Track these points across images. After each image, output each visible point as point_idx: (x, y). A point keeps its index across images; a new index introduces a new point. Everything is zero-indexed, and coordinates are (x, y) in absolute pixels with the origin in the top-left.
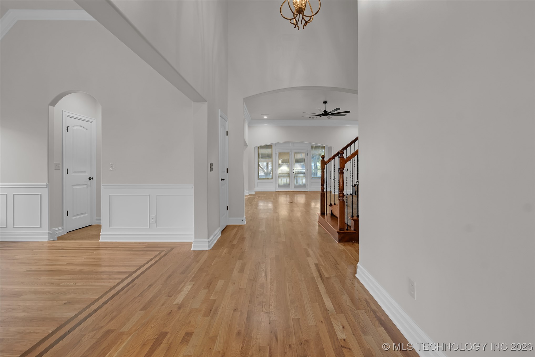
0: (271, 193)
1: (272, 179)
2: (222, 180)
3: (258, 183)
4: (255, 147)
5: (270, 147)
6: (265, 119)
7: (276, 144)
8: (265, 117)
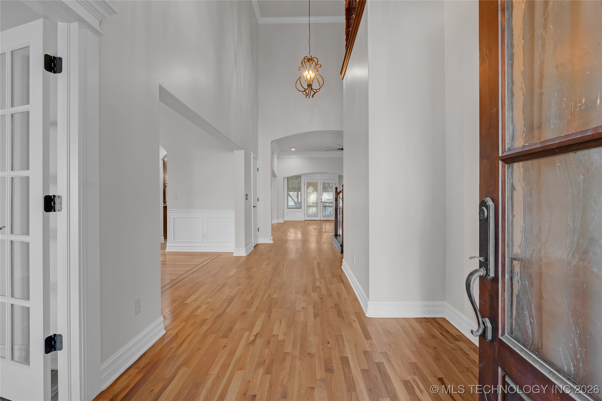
0: (299, 222)
1: (301, 208)
2: (254, 207)
3: (287, 212)
4: (284, 178)
5: (299, 177)
6: (293, 151)
7: (304, 174)
8: (293, 150)
